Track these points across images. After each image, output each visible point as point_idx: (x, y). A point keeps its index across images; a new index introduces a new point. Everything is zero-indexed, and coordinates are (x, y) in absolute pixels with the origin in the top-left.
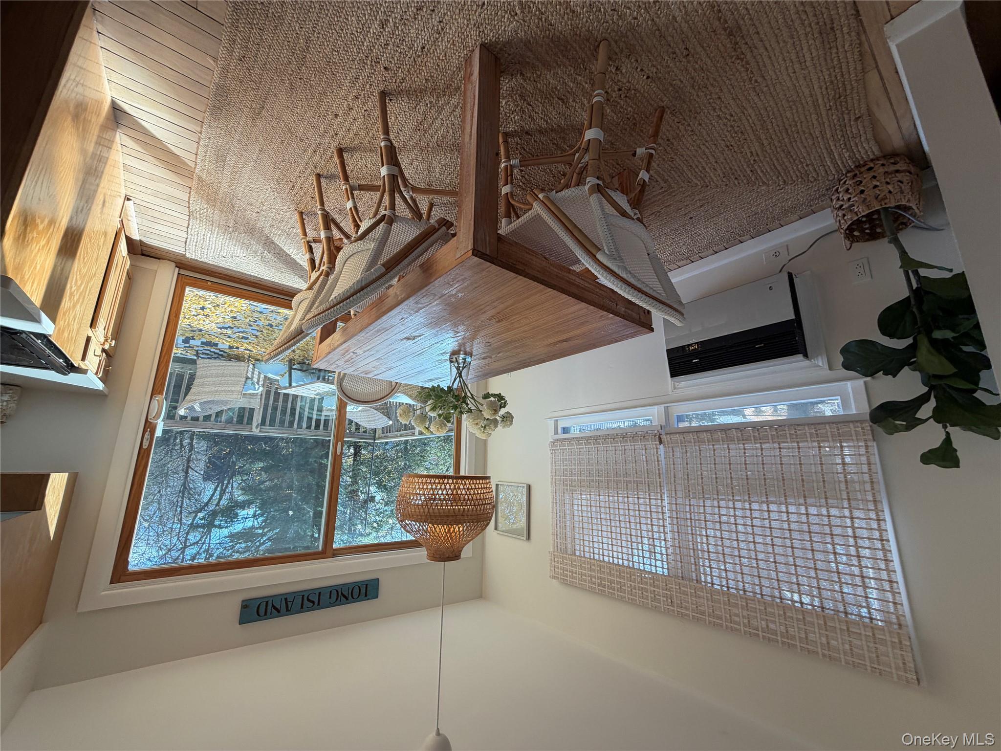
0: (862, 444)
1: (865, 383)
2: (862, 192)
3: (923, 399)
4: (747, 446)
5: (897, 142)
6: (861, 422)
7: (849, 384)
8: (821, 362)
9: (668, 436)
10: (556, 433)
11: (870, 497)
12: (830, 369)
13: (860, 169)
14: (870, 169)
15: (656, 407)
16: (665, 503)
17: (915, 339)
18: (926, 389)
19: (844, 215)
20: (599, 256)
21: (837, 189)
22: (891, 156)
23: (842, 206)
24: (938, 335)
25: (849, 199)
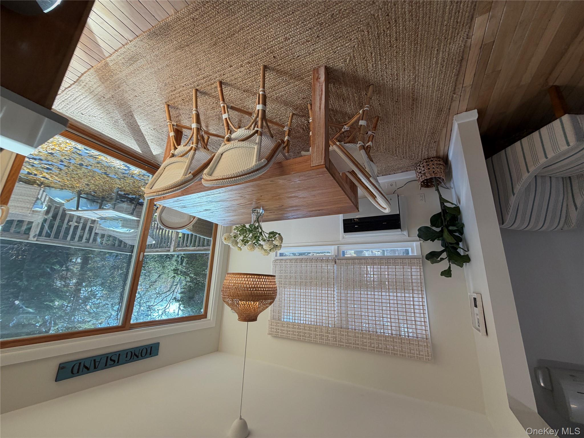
0: (418, 267)
1: (420, 243)
2: (429, 169)
3: (442, 252)
4: (375, 267)
5: (441, 154)
6: (419, 258)
7: (414, 244)
8: (405, 233)
9: (339, 260)
10: (276, 256)
11: (420, 289)
12: (409, 236)
13: (428, 160)
14: (432, 161)
15: (333, 246)
16: (335, 293)
17: (442, 229)
18: (443, 248)
19: (422, 176)
20: (371, 179)
21: (419, 165)
22: (438, 157)
23: (421, 172)
24: (451, 228)
25: (424, 170)
